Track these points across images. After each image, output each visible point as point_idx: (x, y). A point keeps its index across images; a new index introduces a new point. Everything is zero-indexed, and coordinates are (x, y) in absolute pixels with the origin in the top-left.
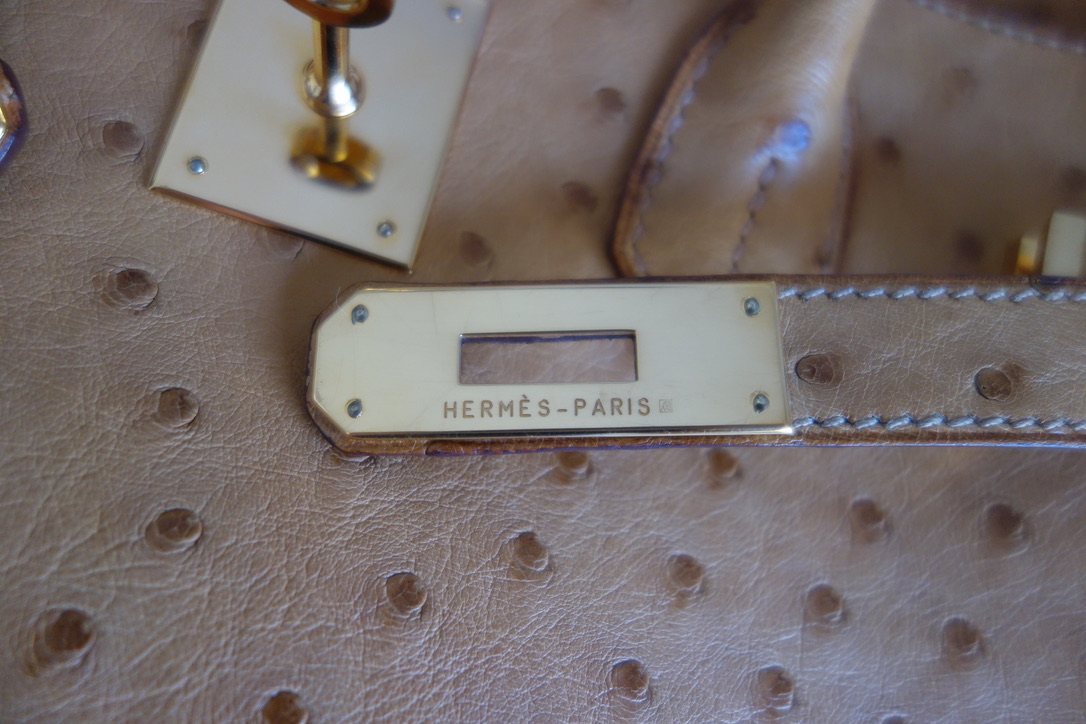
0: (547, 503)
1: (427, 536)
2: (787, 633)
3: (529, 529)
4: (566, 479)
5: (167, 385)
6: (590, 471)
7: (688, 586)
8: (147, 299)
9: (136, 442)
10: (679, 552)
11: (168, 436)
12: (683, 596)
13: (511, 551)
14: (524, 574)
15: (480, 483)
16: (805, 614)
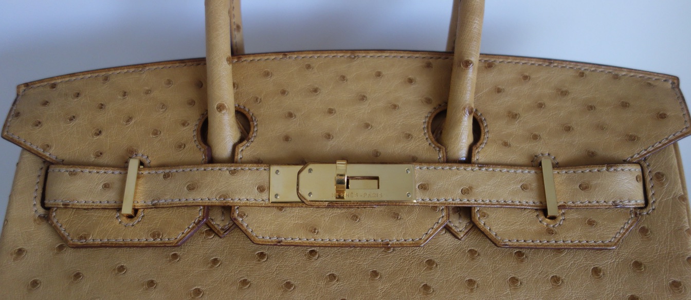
0: (427, 276)
1: (400, 291)
2: (506, 292)
3: (425, 283)
4: (431, 269)
5: (329, 274)
6: (436, 265)
7: (473, 286)
8: (317, 256)
9: (328, 287)
10: (468, 279)
11: (334, 284)
12: (472, 289)
13: (422, 289)
14: (427, 294)
15: (409, 276)
16: (510, 286)
